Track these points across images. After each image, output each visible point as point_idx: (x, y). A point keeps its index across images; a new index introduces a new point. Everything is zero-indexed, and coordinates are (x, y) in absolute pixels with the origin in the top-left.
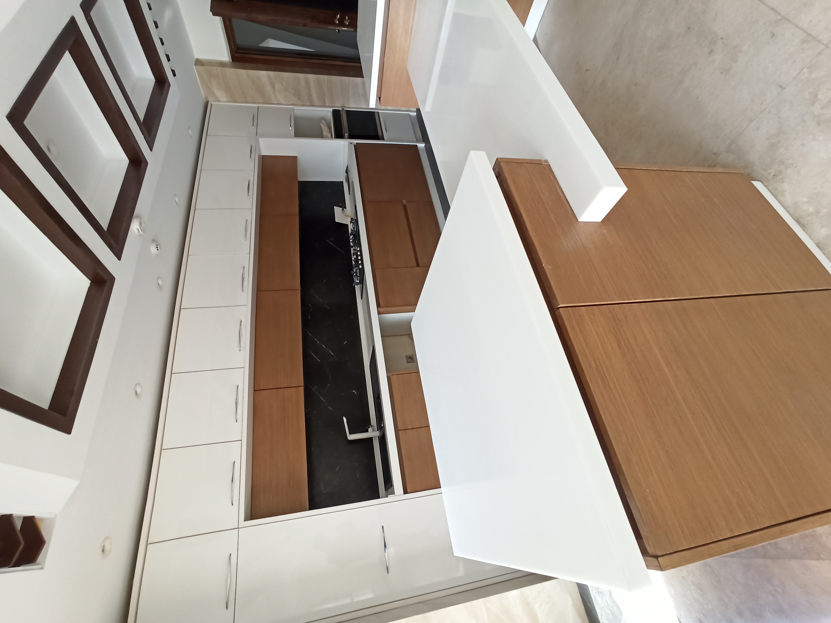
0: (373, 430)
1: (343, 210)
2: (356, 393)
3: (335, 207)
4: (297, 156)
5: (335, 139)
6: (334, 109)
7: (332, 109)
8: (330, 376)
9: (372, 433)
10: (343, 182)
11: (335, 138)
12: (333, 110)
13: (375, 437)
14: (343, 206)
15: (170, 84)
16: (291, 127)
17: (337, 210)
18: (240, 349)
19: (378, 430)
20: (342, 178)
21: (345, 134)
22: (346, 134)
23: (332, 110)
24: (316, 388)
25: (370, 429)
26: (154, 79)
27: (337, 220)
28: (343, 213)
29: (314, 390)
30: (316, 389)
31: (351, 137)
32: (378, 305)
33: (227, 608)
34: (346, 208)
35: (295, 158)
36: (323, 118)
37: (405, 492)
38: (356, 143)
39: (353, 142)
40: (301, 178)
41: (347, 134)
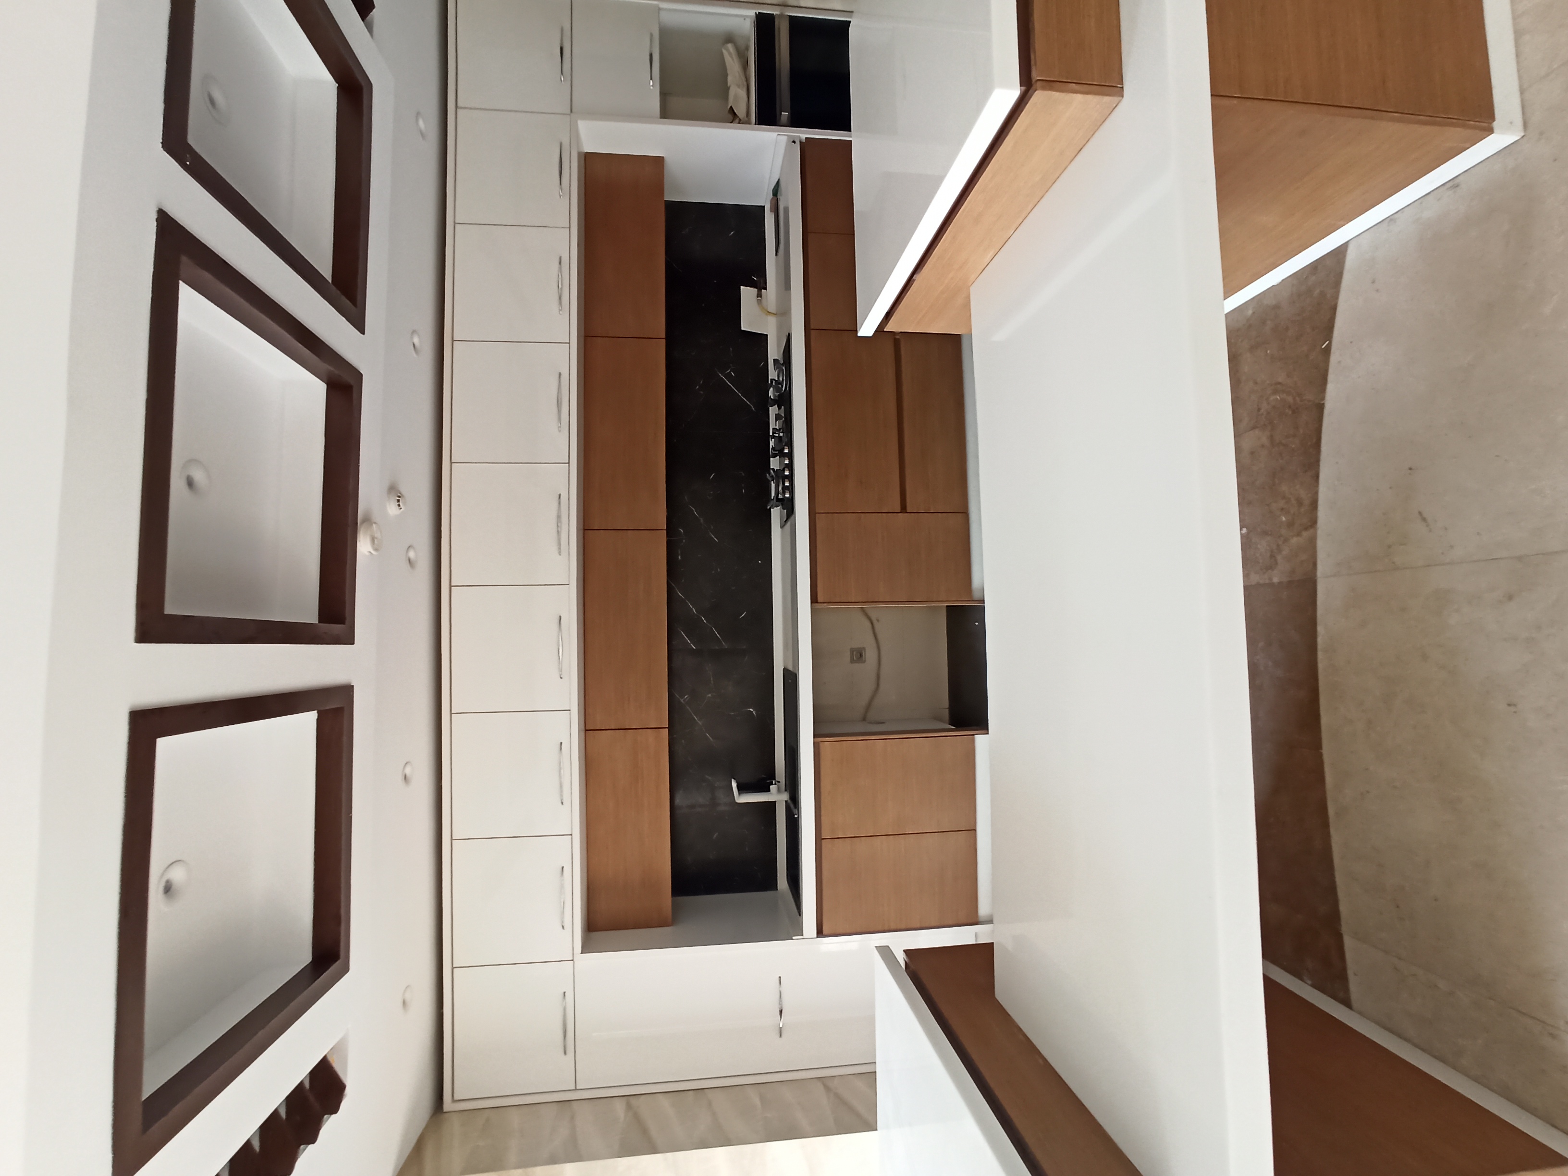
0: (779, 790)
1: (759, 295)
2: (754, 713)
3: (742, 287)
4: (663, 157)
5: (757, 126)
6: (759, 13)
7: (755, 11)
8: (712, 679)
9: (776, 795)
10: (764, 207)
11: (755, 124)
12: (756, 13)
13: (781, 801)
14: (760, 285)
15: (371, 84)
16: (651, 79)
17: (747, 293)
18: (561, 673)
19: (786, 790)
20: (764, 199)
21: (781, 114)
22: (783, 113)
23: (754, 14)
24: (687, 698)
25: (773, 788)
26: (335, 83)
27: (744, 327)
28: (758, 304)
29: (683, 702)
30: (686, 700)
31: (795, 123)
32: (814, 600)
33: (565, 1053)
34: (766, 289)
35: (659, 161)
36: (729, 38)
37: (820, 933)
38: (806, 138)
39: (799, 136)
40: (671, 196)
41: (787, 114)
